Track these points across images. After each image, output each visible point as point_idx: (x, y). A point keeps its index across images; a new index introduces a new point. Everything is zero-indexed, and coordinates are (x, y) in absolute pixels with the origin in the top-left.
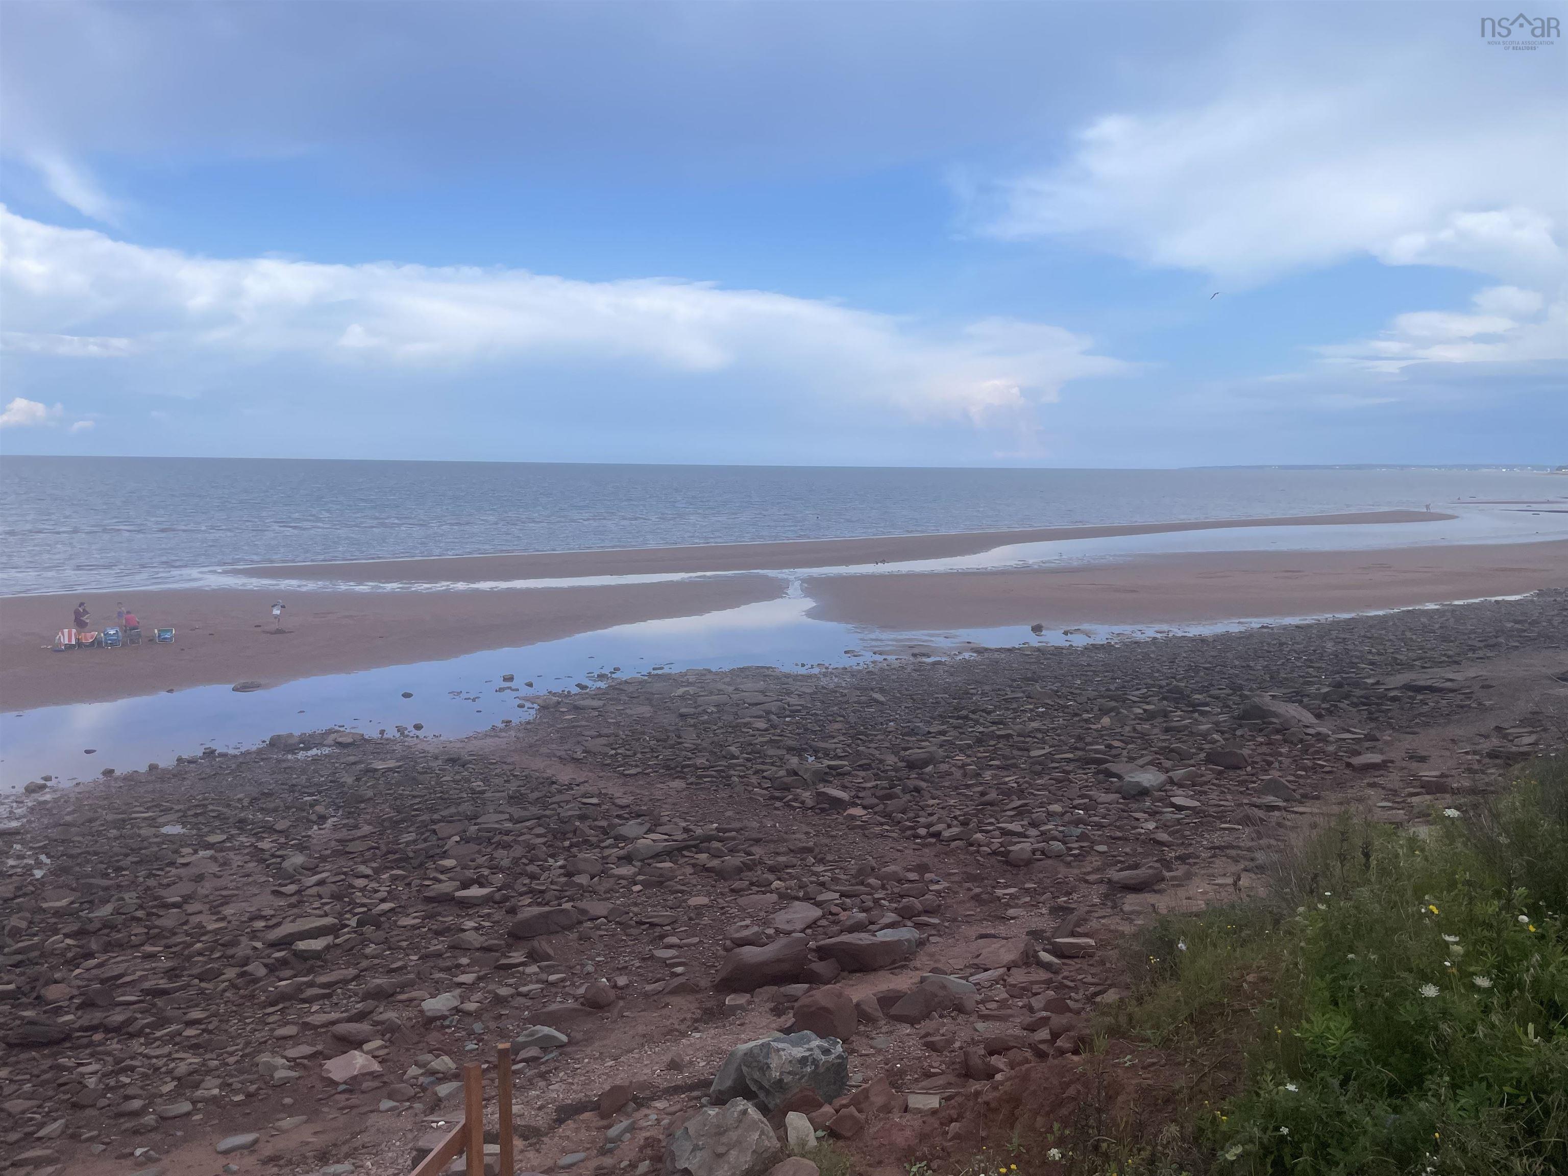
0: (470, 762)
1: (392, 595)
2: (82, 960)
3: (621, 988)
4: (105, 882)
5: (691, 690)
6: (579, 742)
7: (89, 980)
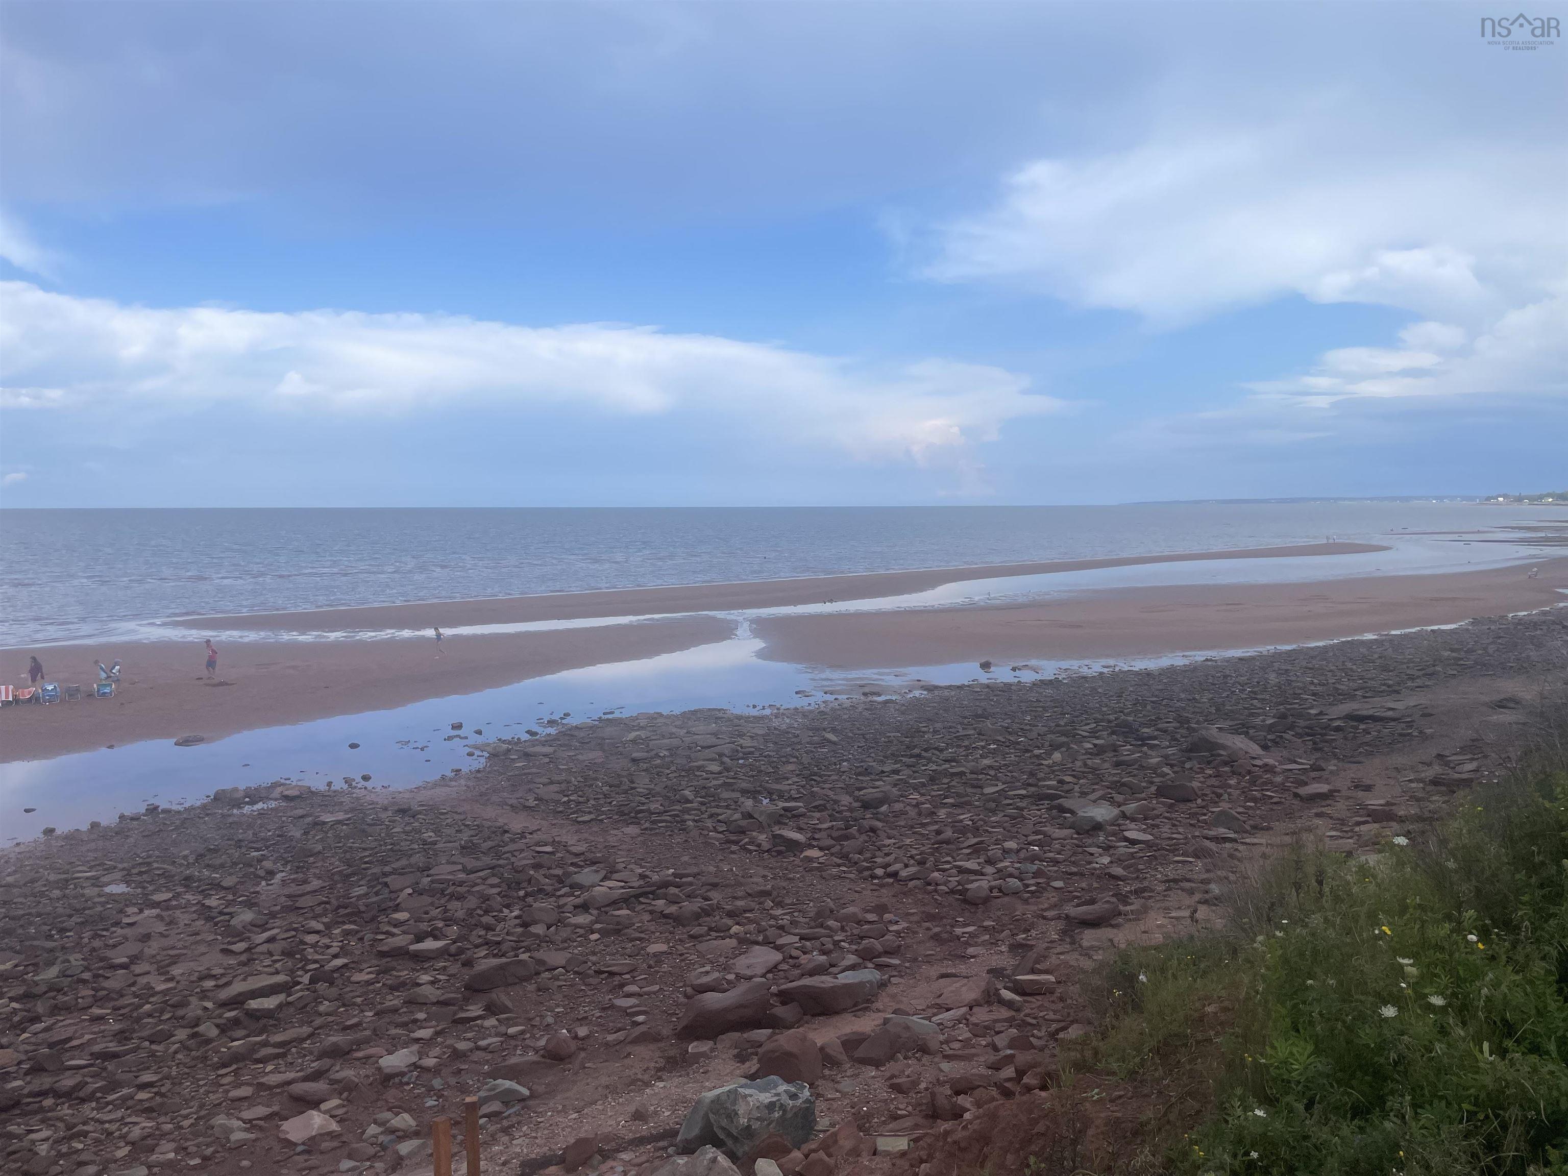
0: (420, 813)
1: (336, 645)
2: (29, 1024)
3: (583, 1039)
4: (50, 944)
5: (643, 734)
6: (530, 790)
7: (34, 1044)
